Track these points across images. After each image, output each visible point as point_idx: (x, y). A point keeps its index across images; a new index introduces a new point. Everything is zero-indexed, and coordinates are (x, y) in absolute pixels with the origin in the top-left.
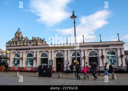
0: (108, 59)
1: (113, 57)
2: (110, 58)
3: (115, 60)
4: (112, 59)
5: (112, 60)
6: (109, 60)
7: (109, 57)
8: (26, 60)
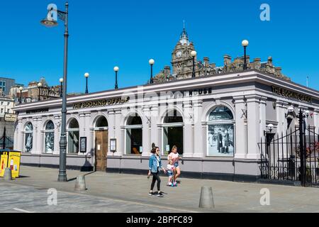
0: (211, 135)
1: (226, 126)
2: (217, 130)
3: (231, 136)
4: (223, 134)
5: (224, 138)
6: (214, 139)
7: (213, 126)
8: (45, 136)
